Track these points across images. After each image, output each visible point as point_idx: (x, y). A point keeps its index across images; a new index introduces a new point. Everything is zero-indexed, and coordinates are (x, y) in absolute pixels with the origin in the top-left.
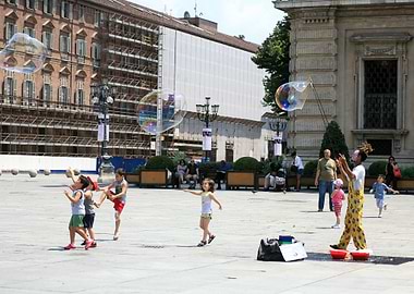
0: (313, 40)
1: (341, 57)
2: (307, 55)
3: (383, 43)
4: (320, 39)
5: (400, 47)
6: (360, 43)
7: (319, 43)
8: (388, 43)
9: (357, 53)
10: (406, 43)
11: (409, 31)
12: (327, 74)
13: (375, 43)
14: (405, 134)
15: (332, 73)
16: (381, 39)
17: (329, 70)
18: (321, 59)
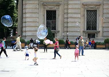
0: (31, 4)
1: (39, 9)
2: (30, 8)
3: (52, 5)
4: (34, 4)
5: (57, 7)
6: (45, 5)
7: (33, 5)
8: (54, 5)
9: (44, 8)
10: (59, 6)
11: (59, 2)
12: (36, 14)
13: (50, 5)
14: (58, 32)
15: (37, 14)
16: (52, 4)
17: (36, 13)
18: (33, 9)
